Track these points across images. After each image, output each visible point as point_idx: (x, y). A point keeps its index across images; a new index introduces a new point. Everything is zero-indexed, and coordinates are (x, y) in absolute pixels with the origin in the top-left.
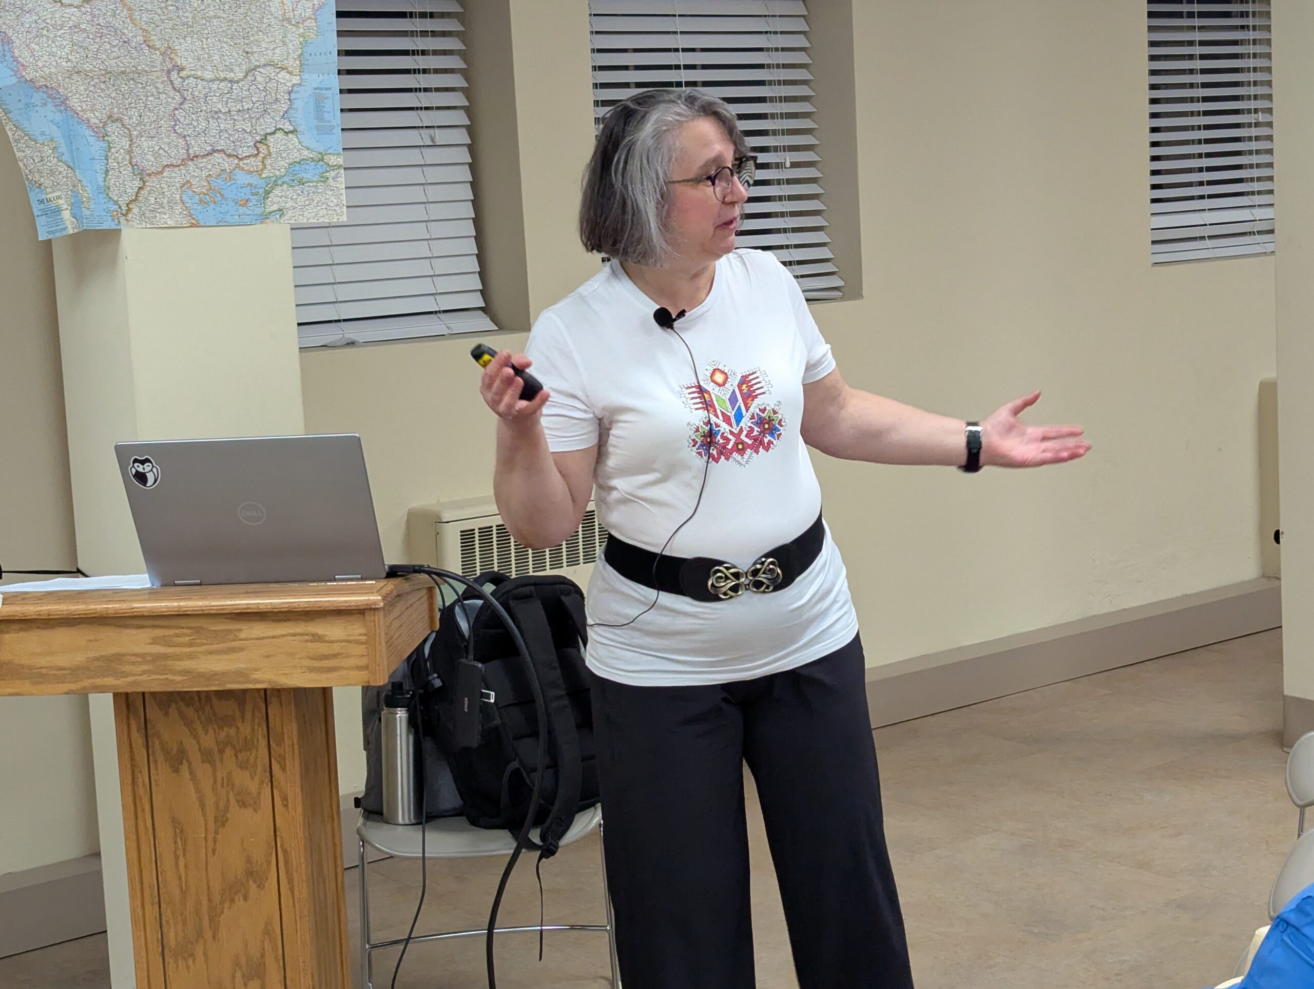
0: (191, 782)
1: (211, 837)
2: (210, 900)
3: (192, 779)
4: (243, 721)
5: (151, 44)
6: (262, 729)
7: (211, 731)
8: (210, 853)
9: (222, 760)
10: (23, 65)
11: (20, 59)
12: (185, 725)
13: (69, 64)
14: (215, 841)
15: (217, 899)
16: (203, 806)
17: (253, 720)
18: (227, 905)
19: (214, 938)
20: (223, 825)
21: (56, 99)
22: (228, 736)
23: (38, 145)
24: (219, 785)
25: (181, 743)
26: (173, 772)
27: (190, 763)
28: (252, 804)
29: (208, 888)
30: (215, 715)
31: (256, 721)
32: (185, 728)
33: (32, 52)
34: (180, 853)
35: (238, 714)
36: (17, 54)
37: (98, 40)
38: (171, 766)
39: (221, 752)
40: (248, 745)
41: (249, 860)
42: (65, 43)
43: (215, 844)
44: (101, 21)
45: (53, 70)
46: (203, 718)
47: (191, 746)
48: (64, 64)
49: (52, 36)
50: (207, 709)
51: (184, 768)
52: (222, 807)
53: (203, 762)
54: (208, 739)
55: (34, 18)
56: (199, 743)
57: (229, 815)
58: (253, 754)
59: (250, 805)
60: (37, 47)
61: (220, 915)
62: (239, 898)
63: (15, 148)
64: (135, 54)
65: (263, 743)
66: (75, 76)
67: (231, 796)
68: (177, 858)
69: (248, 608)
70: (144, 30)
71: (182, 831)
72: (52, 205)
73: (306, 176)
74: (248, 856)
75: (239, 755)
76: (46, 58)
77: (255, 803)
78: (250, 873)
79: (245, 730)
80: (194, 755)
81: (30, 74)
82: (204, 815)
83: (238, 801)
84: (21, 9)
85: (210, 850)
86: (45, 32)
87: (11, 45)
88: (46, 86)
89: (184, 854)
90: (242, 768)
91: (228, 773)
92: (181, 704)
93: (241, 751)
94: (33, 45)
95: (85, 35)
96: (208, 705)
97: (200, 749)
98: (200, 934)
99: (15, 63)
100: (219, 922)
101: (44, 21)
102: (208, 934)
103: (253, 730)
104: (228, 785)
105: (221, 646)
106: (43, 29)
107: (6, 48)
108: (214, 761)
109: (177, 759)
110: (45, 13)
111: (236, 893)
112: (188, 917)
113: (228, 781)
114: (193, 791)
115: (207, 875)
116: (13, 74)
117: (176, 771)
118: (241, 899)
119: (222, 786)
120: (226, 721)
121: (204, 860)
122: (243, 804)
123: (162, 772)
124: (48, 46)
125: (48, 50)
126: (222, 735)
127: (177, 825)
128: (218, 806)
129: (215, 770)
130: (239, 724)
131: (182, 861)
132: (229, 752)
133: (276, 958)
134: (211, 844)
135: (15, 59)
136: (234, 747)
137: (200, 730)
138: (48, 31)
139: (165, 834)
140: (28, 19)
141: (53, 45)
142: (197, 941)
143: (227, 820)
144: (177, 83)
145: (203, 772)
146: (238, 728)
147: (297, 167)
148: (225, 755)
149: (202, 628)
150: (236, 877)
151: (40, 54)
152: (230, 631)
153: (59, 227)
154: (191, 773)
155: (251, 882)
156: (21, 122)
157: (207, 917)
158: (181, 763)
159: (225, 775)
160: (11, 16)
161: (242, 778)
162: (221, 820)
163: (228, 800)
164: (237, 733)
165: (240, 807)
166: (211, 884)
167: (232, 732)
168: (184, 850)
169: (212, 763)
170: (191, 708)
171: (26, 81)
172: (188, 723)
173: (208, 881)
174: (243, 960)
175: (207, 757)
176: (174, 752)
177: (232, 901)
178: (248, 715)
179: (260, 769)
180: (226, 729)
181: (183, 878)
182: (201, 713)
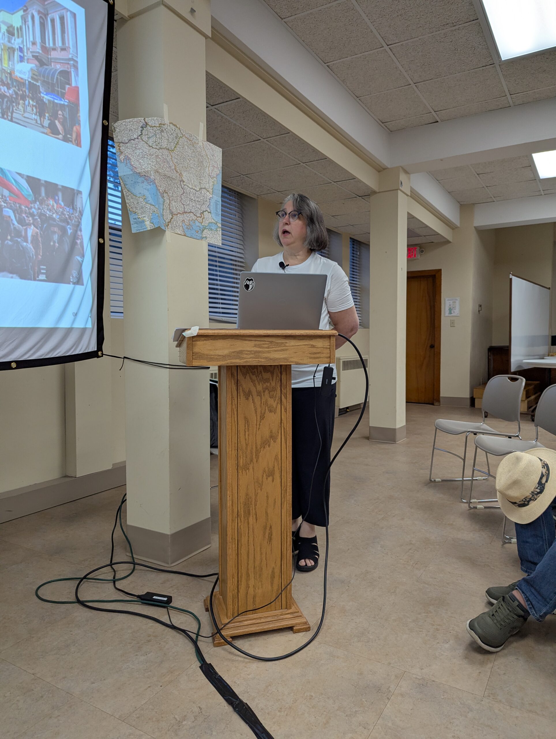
0: (253, 403)
1: (258, 424)
2: (256, 448)
3: (253, 402)
4: (272, 381)
5: (176, 170)
6: (279, 384)
7: (261, 384)
8: (257, 430)
9: (264, 395)
10: (135, 168)
11: (134, 165)
12: (252, 382)
13: (155, 168)
14: (260, 425)
15: (259, 447)
16: (256, 412)
17: (276, 380)
18: (262, 449)
19: (257, 461)
20: (263, 419)
21: (148, 180)
22: (267, 386)
23: (137, 198)
24: (262, 404)
25: (250, 389)
26: (246, 399)
27: (252, 396)
28: (274, 411)
29: (256, 443)
30: (263, 378)
31: (277, 381)
32: (251, 383)
33: (140, 163)
34: (247, 430)
35: (271, 378)
36: (133, 163)
37: (163, 163)
38: (245, 397)
39: (264, 392)
40: (274, 389)
41: (271, 432)
42: (154, 161)
43: (259, 426)
44: (164, 157)
45: (149, 169)
46: (258, 379)
47: (253, 390)
48: (154, 167)
49: (149, 158)
50: (260, 376)
51: (250, 398)
52: (263, 412)
53: (257, 396)
54: (260, 387)
55: (141, 151)
56: (256, 389)
57: (265, 415)
58: (275, 392)
59: (273, 411)
60: (142, 161)
61: (260, 453)
62: (267, 446)
63: (126, 199)
64: (172, 172)
65: (280, 388)
66: (157, 173)
67: (267, 408)
68: (245, 432)
69: (292, 334)
70: (175, 165)
71: (248, 421)
72: (140, 220)
73: (213, 228)
74: (271, 431)
75: (270, 393)
76: (146, 165)
77: (275, 411)
78: (271, 437)
79: (273, 384)
80: (254, 393)
81: (139, 170)
82: (256, 416)
83: (269, 410)
84: (135, 148)
85: (258, 428)
86: (146, 156)
87: (130, 160)
88: (145, 175)
89: (248, 430)
90: (271, 398)
91: (266, 400)
92: (251, 374)
93: (271, 392)
94: (141, 161)
95: (160, 160)
96: (261, 374)
97: (256, 391)
98: (252, 461)
99: (132, 167)
100: (259, 455)
101: (146, 152)
102: (255, 460)
103: (276, 384)
104: (266, 404)
105: (280, 348)
106: (145, 155)
107: (128, 161)
108: (261, 395)
109: (248, 395)
110: (146, 150)
111: (266, 444)
112: (248, 454)
113: (266, 403)
114: (253, 406)
115: (256, 438)
116: (130, 170)
117: (247, 399)
118: (268, 446)
119: (264, 404)
120: (267, 380)
121: (255, 433)
122: (271, 411)
123: (242, 398)
124: (147, 161)
125: (147, 162)
126: (265, 386)
127: (247, 420)
128: (261, 412)
129: (261, 399)
130: (271, 382)
131: (247, 433)
132: (267, 392)
133: (279, 469)
134: (258, 426)
135: (132, 165)
136: (269, 390)
137: (257, 383)
138: (147, 156)
139: (242, 422)
140: (138, 152)
141: (149, 161)
142: (251, 463)
143: (264, 417)
144: (183, 185)
145: (257, 399)
146: (271, 383)
147: (211, 224)
148: (265, 393)
149: (273, 341)
150: (266, 439)
151: (143, 164)
152: (282, 343)
153: (143, 228)
154: (253, 400)
155: (271, 440)
156: (131, 189)
157: (255, 454)
158: (249, 396)
159: (265, 400)
160: (130, 150)
161: (271, 402)
162: (262, 417)
163: (265, 410)
164: (270, 385)
165: (270, 412)
166: (257, 441)
167: (268, 384)
168: (248, 429)
169: (261, 396)
170: (255, 376)
171: (137, 173)
172: (253, 381)
173: (256, 441)
174: (267, 470)
175: (259, 394)
176: (247, 392)
177: (264, 447)
178: (275, 378)
179: (277, 398)
180: (266, 384)
181: (247, 440)
182: (258, 377)
